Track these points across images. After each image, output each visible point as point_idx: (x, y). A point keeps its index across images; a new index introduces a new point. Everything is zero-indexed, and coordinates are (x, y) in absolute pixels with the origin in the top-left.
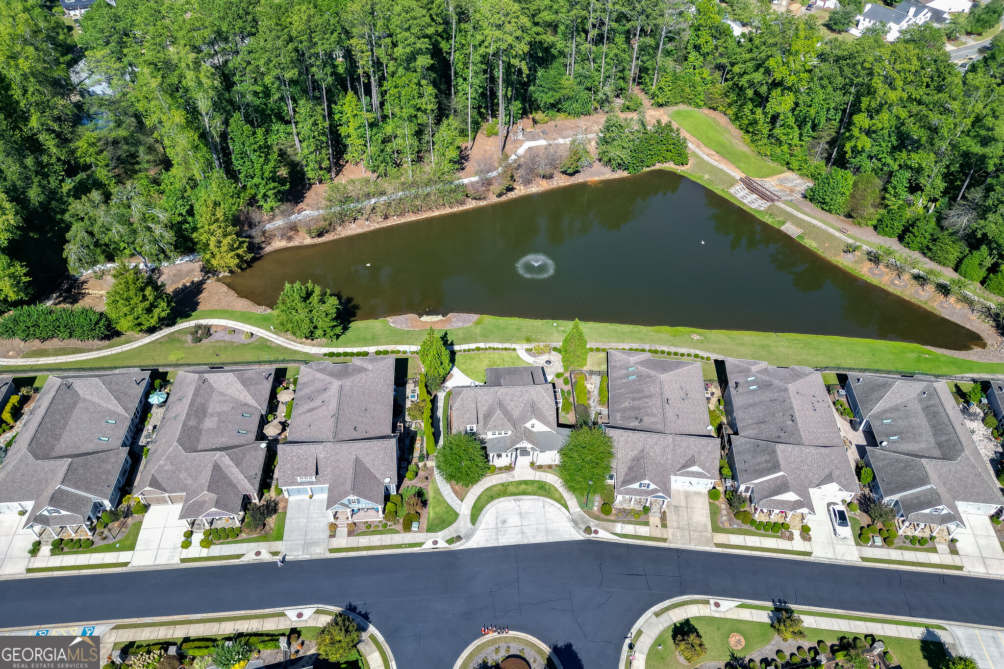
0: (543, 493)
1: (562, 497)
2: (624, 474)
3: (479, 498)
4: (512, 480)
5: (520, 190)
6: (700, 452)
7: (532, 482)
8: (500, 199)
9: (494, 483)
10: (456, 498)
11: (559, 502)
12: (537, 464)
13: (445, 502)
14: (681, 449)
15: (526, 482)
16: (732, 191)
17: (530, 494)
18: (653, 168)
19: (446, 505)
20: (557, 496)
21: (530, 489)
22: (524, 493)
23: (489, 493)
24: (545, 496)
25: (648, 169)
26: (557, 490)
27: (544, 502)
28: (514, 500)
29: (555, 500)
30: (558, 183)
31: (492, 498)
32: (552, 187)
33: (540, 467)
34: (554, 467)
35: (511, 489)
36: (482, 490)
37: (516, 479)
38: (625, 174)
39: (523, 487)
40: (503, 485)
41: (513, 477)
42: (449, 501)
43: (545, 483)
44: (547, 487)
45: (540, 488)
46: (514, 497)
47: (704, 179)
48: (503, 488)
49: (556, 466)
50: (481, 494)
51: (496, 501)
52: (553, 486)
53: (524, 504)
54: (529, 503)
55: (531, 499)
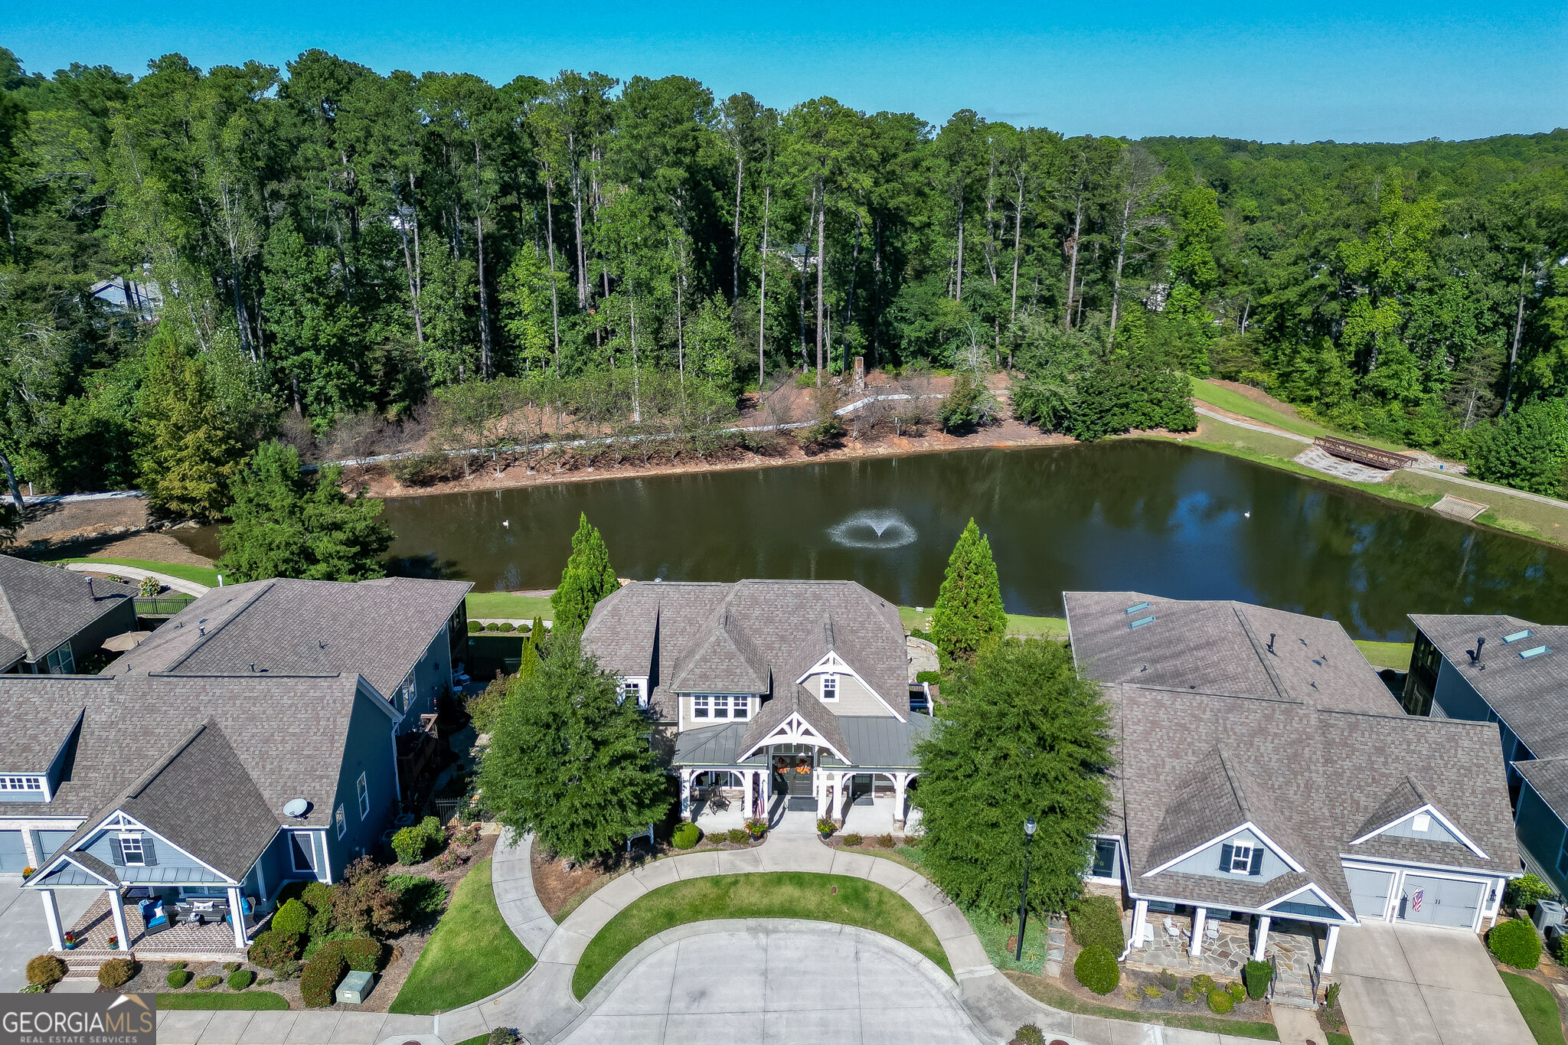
0: (858, 914)
1: (925, 928)
2: (1153, 827)
3: (624, 915)
4: (748, 869)
5: (854, 450)
6: (1427, 769)
7: (823, 880)
8: (811, 459)
9: (687, 873)
10: (542, 911)
11: (913, 943)
12: (845, 831)
13: (498, 919)
14: (1360, 759)
15: (798, 879)
16: (1301, 459)
17: (807, 915)
18: (1123, 436)
19: (497, 929)
20: (908, 924)
21: (811, 898)
22: (788, 911)
23: (665, 902)
24: (864, 924)
25: (1114, 437)
26: (907, 906)
27: (858, 940)
28: (749, 929)
29: (901, 936)
30: (931, 445)
31: (671, 919)
32: (919, 449)
33: (853, 841)
34: (901, 845)
35: (745, 895)
36: (642, 891)
37: (767, 867)
38: (1069, 440)
39: (788, 891)
40: (716, 881)
41: (757, 861)
42: (512, 917)
43: (867, 886)
44: (873, 896)
45: (846, 899)
46: (751, 922)
47: (1237, 448)
48: (713, 892)
49: (910, 841)
50: (634, 905)
51: (681, 930)
52: (893, 894)
53: (782, 943)
54: (804, 941)
55: (813, 932)
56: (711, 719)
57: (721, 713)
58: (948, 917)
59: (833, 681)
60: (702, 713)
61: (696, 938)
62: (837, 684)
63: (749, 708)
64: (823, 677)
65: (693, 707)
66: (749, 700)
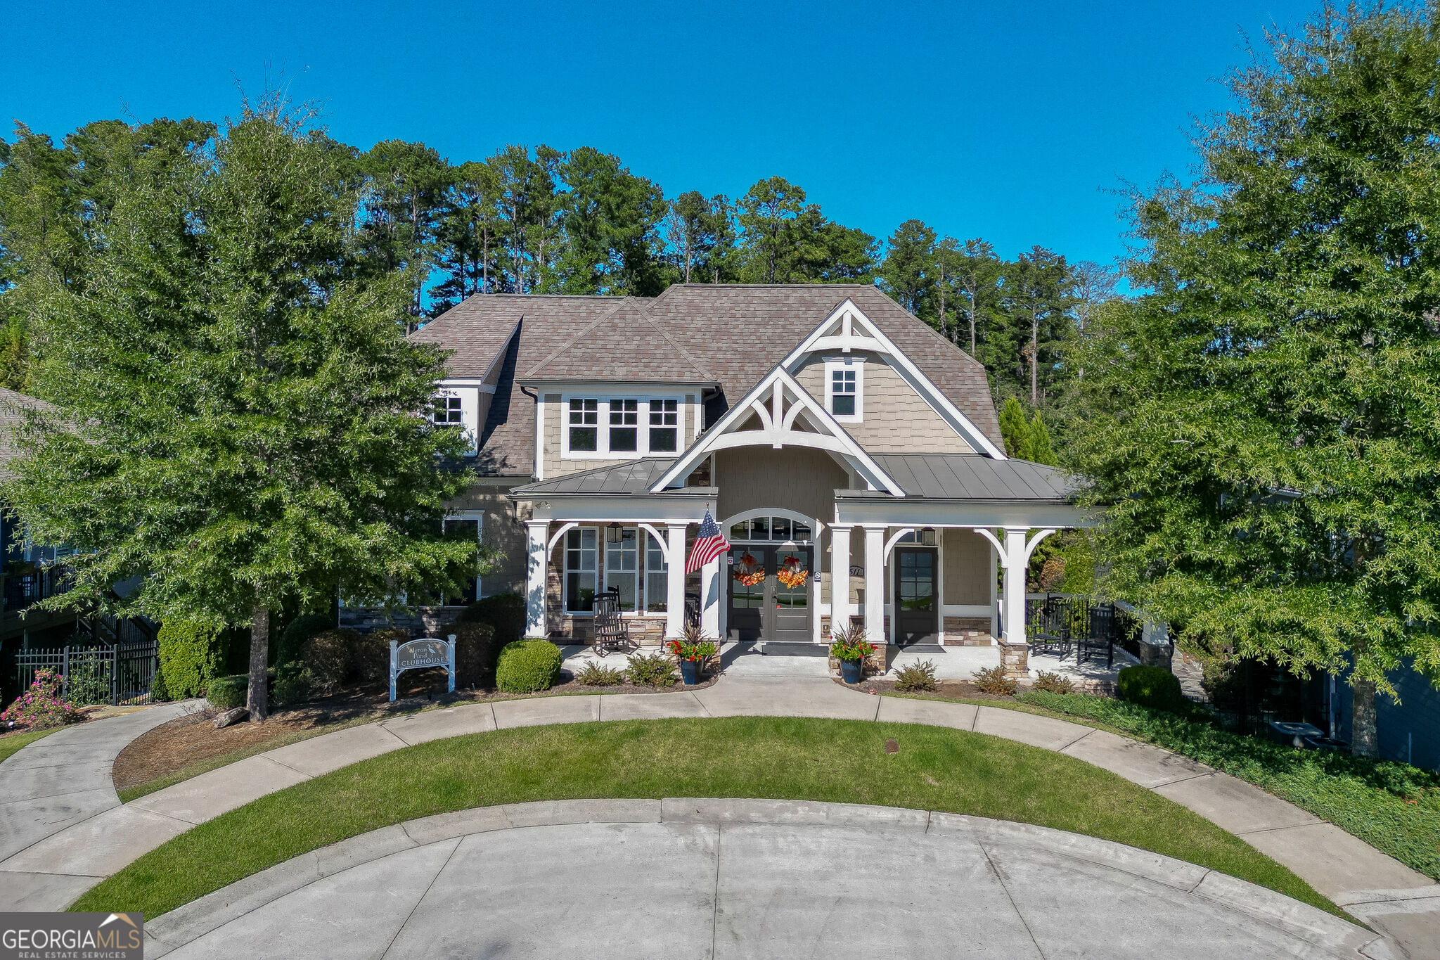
0: (969, 788)
9: (517, 721)
17: (830, 792)
21: (833, 762)
27: (986, 842)
28: (667, 818)
35: (662, 756)
37: (718, 712)
39: (772, 751)
41: (692, 706)
44: (997, 756)
45: (928, 760)
48: (574, 751)
52: (1049, 754)
53: (764, 843)
54: (828, 839)
55: (848, 824)
56: (603, 452)
57: (623, 440)
58: (1223, 792)
59: (851, 375)
60: (583, 440)
61: (513, 834)
62: (859, 382)
63: (680, 427)
64: (831, 367)
65: (566, 425)
66: (681, 408)
